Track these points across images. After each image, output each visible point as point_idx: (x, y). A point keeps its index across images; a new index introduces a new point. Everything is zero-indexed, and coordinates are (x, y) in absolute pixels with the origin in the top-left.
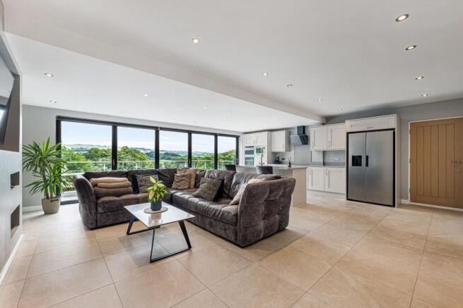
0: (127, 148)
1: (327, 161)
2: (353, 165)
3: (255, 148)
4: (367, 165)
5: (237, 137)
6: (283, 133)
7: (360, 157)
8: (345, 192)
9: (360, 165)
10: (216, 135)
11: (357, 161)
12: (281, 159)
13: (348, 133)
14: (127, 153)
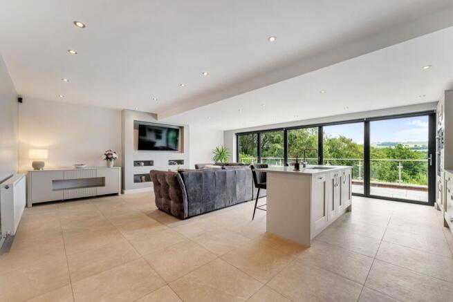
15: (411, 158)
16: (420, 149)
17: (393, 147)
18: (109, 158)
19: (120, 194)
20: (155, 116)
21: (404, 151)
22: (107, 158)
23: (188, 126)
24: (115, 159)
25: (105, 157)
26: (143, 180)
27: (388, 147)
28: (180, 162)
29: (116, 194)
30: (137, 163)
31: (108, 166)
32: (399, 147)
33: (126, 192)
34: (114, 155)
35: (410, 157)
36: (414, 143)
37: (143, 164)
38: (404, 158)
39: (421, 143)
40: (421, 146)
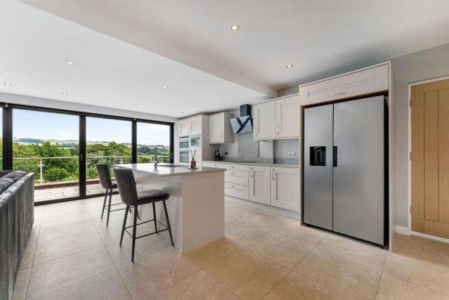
0: (114, 143)
1: (278, 156)
2: (312, 163)
3: (189, 139)
4: (335, 164)
5: (172, 125)
6: (222, 117)
7: (324, 149)
8: (299, 209)
9: (323, 164)
10: (134, 122)
11: (317, 156)
12: (222, 154)
13: (304, 107)
14: (114, 148)
15: (59, 155)
21: (52, 148)
27: (35, 144)
32: (47, 145)
36: (56, 141)
38: (53, 156)
40: (61, 144)
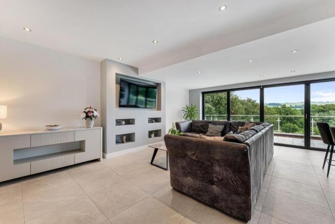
16: (294, 107)
17: (280, 107)
18: (88, 116)
19: (102, 159)
20: (136, 70)
21: (287, 109)
22: (87, 117)
23: (165, 83)
24: (95, 117)
25: (84, 115)
26: (124, 140)
27: (276, 106)
28: (157, 120)
29: (97, 160)
30: (119, 122)
31: (88, 126)
32: (284, 106)
33: (108, 156)
34: (96, 113)
35: (291, 114)
37: (124, 122)
38: (287, 115)
39: (294, 104)
